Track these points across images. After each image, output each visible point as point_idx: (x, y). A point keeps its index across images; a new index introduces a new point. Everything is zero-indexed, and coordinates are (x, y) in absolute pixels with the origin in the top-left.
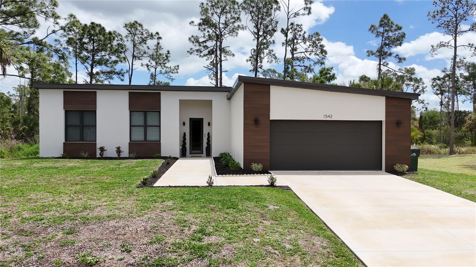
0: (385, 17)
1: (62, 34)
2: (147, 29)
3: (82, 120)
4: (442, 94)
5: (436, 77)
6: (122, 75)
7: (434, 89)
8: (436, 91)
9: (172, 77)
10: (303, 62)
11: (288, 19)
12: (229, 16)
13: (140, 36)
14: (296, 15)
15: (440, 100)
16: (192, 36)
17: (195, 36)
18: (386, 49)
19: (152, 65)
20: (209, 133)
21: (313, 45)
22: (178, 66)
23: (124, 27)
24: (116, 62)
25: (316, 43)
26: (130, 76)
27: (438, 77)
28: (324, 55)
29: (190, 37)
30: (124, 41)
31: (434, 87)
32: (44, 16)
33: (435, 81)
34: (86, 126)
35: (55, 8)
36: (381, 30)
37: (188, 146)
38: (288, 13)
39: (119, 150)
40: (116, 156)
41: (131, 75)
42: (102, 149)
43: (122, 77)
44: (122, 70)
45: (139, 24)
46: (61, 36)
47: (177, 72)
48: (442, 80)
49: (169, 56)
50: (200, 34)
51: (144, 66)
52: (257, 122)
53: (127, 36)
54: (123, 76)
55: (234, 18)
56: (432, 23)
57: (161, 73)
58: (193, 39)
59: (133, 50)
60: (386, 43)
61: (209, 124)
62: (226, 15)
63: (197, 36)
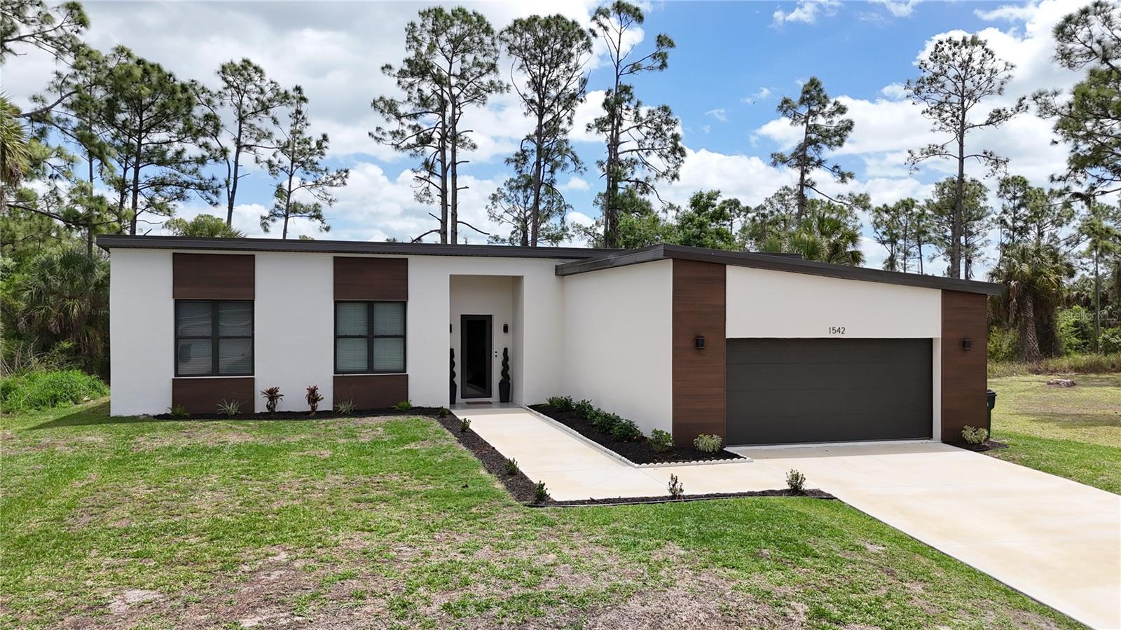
0: (814, 83)
1: (52, 82)
2: (273, 81)
3: (215, 325)
4: (893, 241)
5: (881, 207)
6: (213, 192)
7: (878, 230)
8: (881, 235)
9: (329, 195)
10: (632, 172)
11: (618, 77)
12: (469, 58)
13: (254, 96)
14: (634, 69)
15: (889, 255)
16: (381, 98)
17: (387, 98)
18: (810, 152)
19: (281, 166)
20: (506, 350)
21: (655, 134)
22: (346, 171)
23: (218, 73)
24: (202, 161)
25: (661, 129)
26: (230, 194)
27: (885, 206)
28: (679, 158)
29: (377, 98)
30: (213, 106)
31: (878, 227)
32: (54, 50)
33: (879, 214)
34: (227, 337)
35: (83, 29)
36: (804, 110)
38: (618, 62)
39: (313, 396)
40: (308, 408)
41: (234, 192)
42: (272, 394)
43: (214, 198)
44: (213, 179)
45: (255, 68)
46: (49, 89)
47: (344, 184)
48: (892, 212)
49: (326, 147)
50: (399, 95)
51: (261, 164)
52: (699, 343)
53: (220, 92)
54: (216, 193)
55: (480, 65)
56: (914, 104)
57: (303, 185)
58: (381, 105)
59: (238, 129)
60: (810, 138)
61: (506, 329)
62: (462, 56)
63: (392, 100)
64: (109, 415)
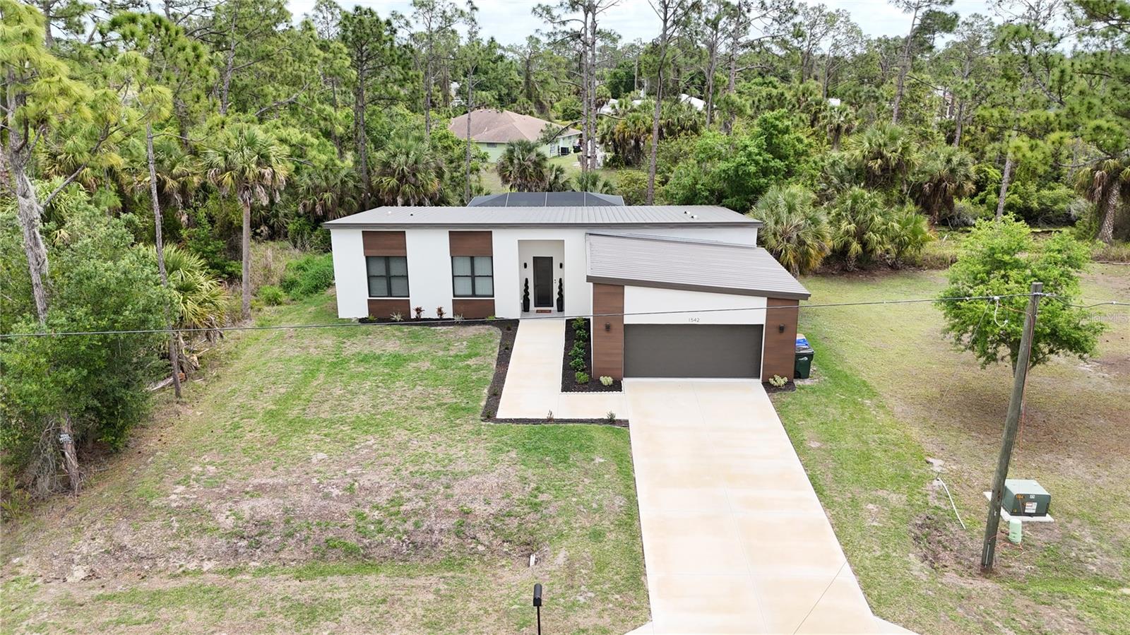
3: (388, 269)
20: (561, 279)
34: (395, 276)
37: (531, 297)
39: (440, 311)
40: (437, 318)
42: (419, 310)
52: (608, 328)
58: (539, 10)
61: (561, 266)
64: (338, 316)
